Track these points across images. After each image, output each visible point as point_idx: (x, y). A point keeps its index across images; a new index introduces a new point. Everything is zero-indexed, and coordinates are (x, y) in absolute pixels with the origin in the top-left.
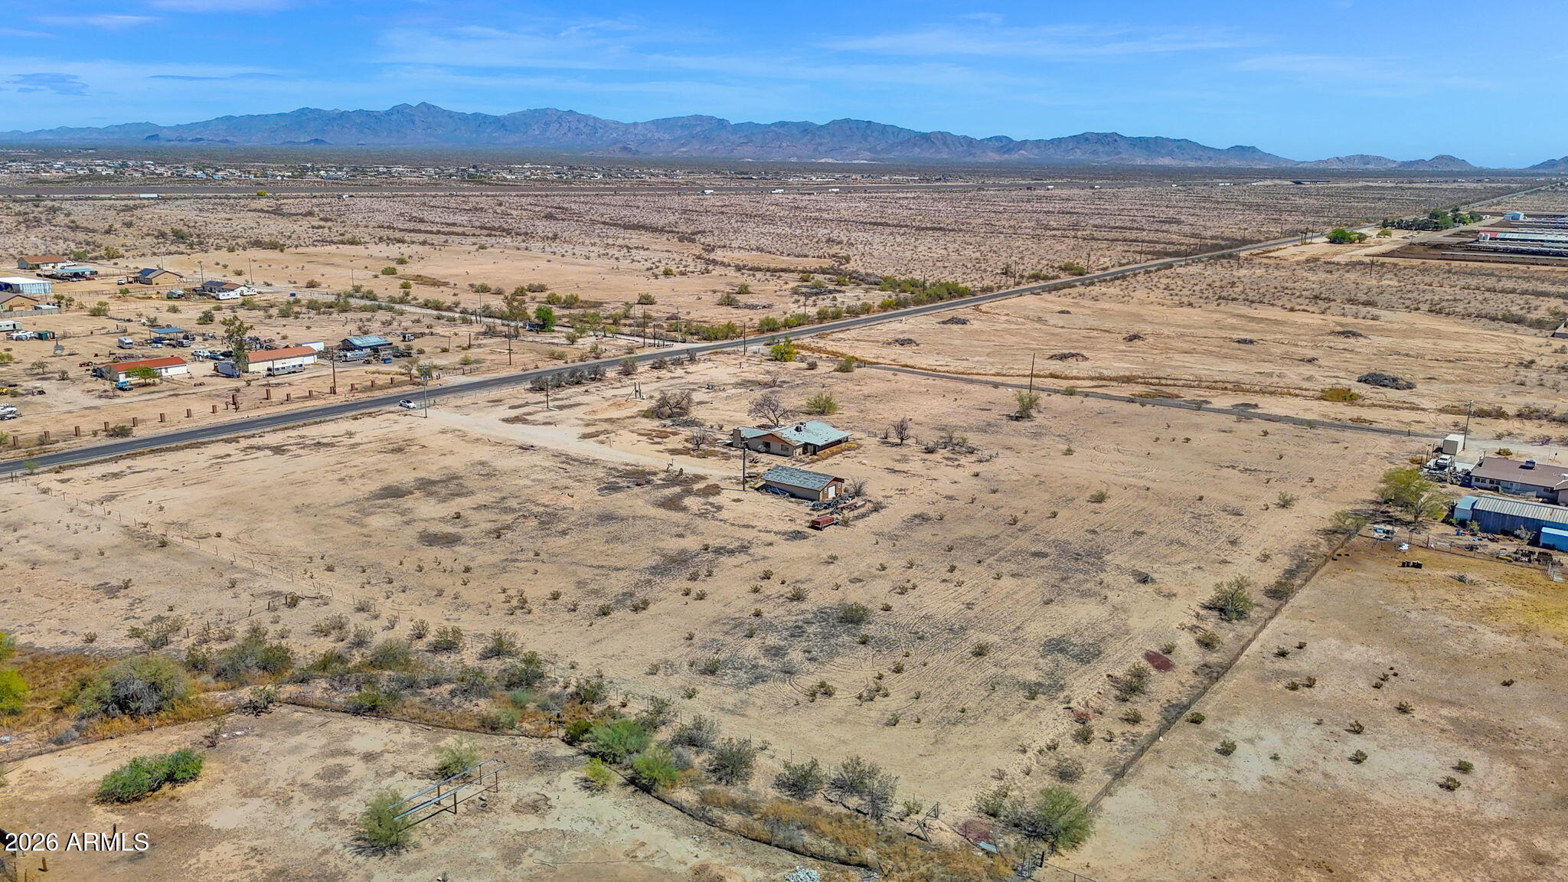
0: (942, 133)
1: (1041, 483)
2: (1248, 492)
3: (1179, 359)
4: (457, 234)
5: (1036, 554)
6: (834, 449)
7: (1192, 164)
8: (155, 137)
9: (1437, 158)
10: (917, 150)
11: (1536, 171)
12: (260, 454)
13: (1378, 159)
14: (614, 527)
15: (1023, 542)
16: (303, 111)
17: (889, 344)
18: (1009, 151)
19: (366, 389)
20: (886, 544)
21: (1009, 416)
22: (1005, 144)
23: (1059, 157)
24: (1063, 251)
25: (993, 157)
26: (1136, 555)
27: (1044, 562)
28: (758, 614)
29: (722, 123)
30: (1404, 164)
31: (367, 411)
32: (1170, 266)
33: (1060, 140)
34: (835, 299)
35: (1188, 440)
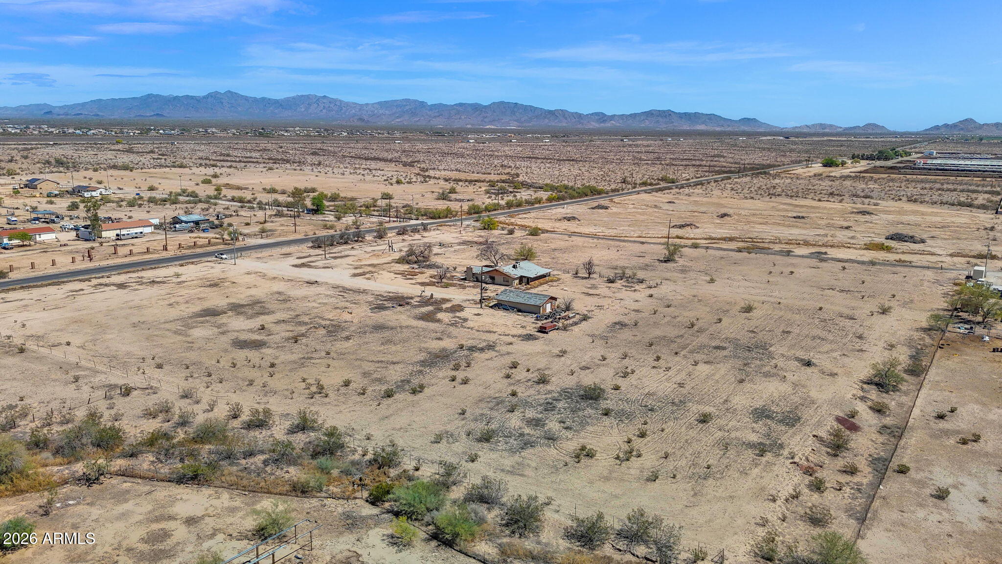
0: (562, 110)
1: (700, 301)
2: (853, 305)
3: (759, 228)
4: (253, 162)
5: (717, 348)
6: (541, 280)
7: (718, 129)
8: (50, 112)
9: (867, 125)
10: (546, 121)
11: (928, 132)
12: (106, 289)
13: (831, 126)
14: (387, 334)
15: (703, 339)
16: (149, 96)
17: (560, 220)
18: (604, 121)
19: (190, 247)
20: (598, 342)
21: (659, 260)
22: (601, 117)
23: (636, 125)
24: (657, 171)
25: (594, 125)
26: (792, 347)
27: (725, 353)
28: (514, 394)
29: (423, 104)
30: (846, 129)
31: (191, 261)
32: (730, 178)
33: (635, 115)
34: (515, 196)
35: (792, 273)
